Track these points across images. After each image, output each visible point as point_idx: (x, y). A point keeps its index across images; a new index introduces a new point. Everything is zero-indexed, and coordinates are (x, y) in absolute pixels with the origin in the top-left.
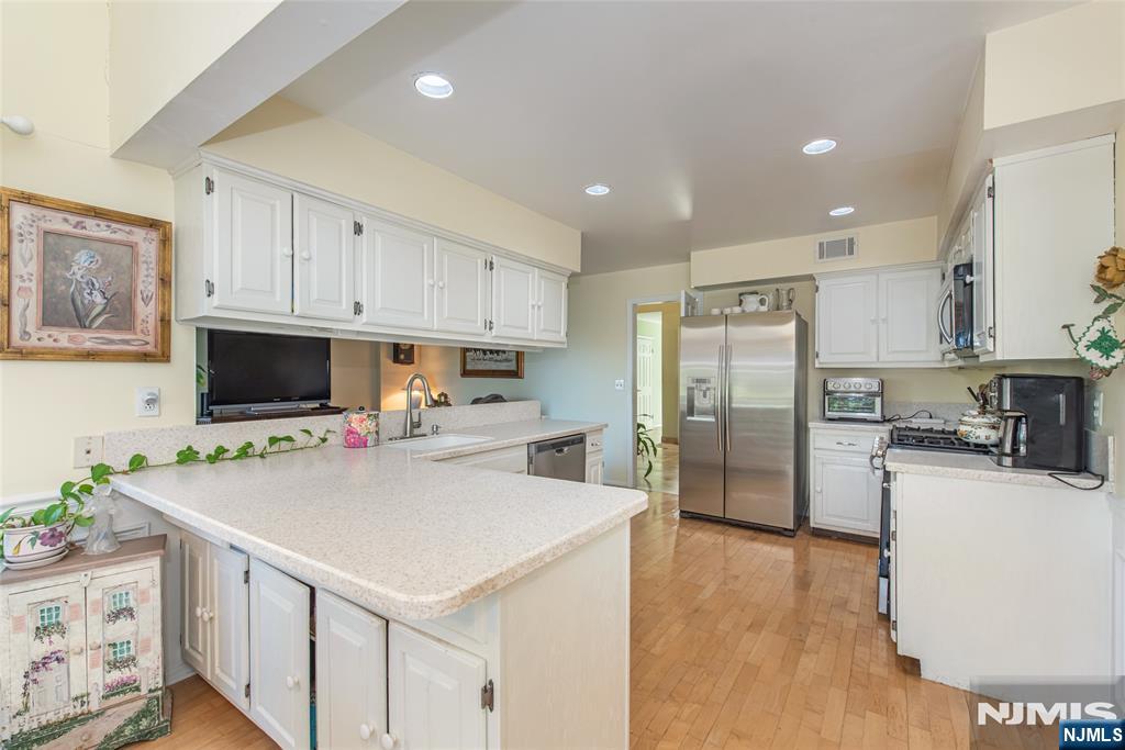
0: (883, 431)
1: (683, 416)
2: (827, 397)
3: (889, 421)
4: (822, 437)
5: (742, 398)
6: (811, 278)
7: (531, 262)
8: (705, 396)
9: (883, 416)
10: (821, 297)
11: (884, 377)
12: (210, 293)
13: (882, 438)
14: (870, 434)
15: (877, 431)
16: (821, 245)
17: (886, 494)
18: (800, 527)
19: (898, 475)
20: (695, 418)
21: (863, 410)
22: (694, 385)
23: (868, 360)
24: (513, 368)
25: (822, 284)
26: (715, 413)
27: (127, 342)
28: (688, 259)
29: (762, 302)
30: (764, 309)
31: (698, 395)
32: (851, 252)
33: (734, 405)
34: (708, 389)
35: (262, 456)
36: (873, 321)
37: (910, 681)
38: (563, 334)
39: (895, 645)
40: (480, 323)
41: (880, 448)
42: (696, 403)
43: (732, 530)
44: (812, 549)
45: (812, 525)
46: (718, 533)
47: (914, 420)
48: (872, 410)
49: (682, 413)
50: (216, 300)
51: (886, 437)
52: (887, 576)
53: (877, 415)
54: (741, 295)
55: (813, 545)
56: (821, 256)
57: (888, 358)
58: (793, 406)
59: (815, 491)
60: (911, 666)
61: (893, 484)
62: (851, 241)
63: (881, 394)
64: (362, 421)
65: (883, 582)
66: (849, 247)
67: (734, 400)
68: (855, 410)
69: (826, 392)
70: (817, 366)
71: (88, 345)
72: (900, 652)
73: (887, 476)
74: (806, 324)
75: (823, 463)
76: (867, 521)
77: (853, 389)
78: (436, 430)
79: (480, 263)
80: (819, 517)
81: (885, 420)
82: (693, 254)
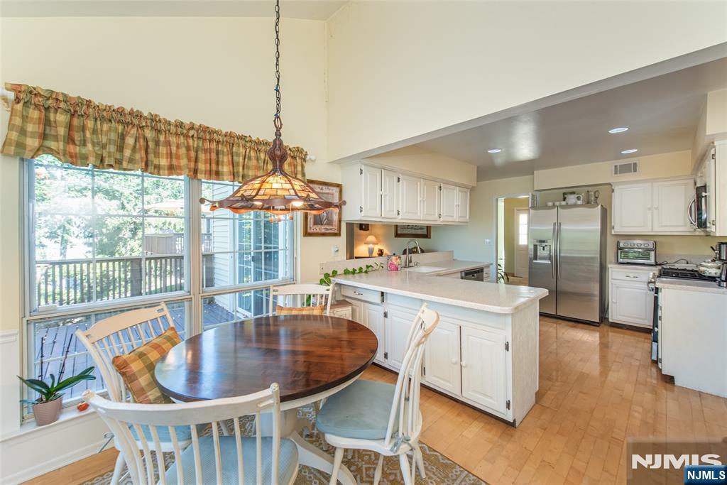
0: (656, 270)
1: (531, 260)
2: (619, 251)
3: (660, 265)
4: (616, 274)
5: (567, 250)
6: (610, 184)
7: (456, 185)
8: (544, 249)
9: (656, 262)
10: (616, 196)
11: (656, 239)
12: (361, 211)
13: (654, 274)
14: (647, 272)
15: (651, 270)
16: (616, 166)
17: (656, 299)
18: (603, 321)
19: (663, 289)
20: (538, 261)
21: (642, 258)
22: (537, 244)
23: (647, 230)
24: (425, 233)
25: (616, 188)
26: (550, 258)
27: (331, 229)
28: (533, 174)
29: (578, 198)
30: (580, 202)
31: (539, 249)
32: (635, 170)
33: (562, 255)
34: (546, 246)
35: (366, 272)
36: (649, 209)
37: (668, 386)
38: (468, 218)
39: (661, 370)
40: (437, 215)
41: (653, 278)
42: (538, 253)
43: (560, 321)
44: (610, 334)
45: (610, 320)
46: (553, 322)
47: (676, 264)
48: (649, 259)
49: (530, 258)
50: (363, 214)
51: (657, 273)
52: (657, 342)
53: (652, 261)
54: (564, 194)
55: (611, 332)
56: (616, 173)
57: (658, 229)
58: (598, 256)
59: (612, 302)
60: (670, 380)
61: (660, 293)
62: (635, 165)
63: (655, 250)
64: (397, 259)
65: (654, 345)
66: (634, 168)
67: (562, 252)
68: (637, 258)
69: (619, 248)
70: (613, 233)
71: (323, 231)
72: (663, 373)
73: (657, 290)
74: (606, 209)
75: (617, 287)
76: (645, 319)
77: (636, 246)
78: (416, 264)
79: (437, 187)
80: (615, 315)
81: (656, 264)
82: (535, 172)
